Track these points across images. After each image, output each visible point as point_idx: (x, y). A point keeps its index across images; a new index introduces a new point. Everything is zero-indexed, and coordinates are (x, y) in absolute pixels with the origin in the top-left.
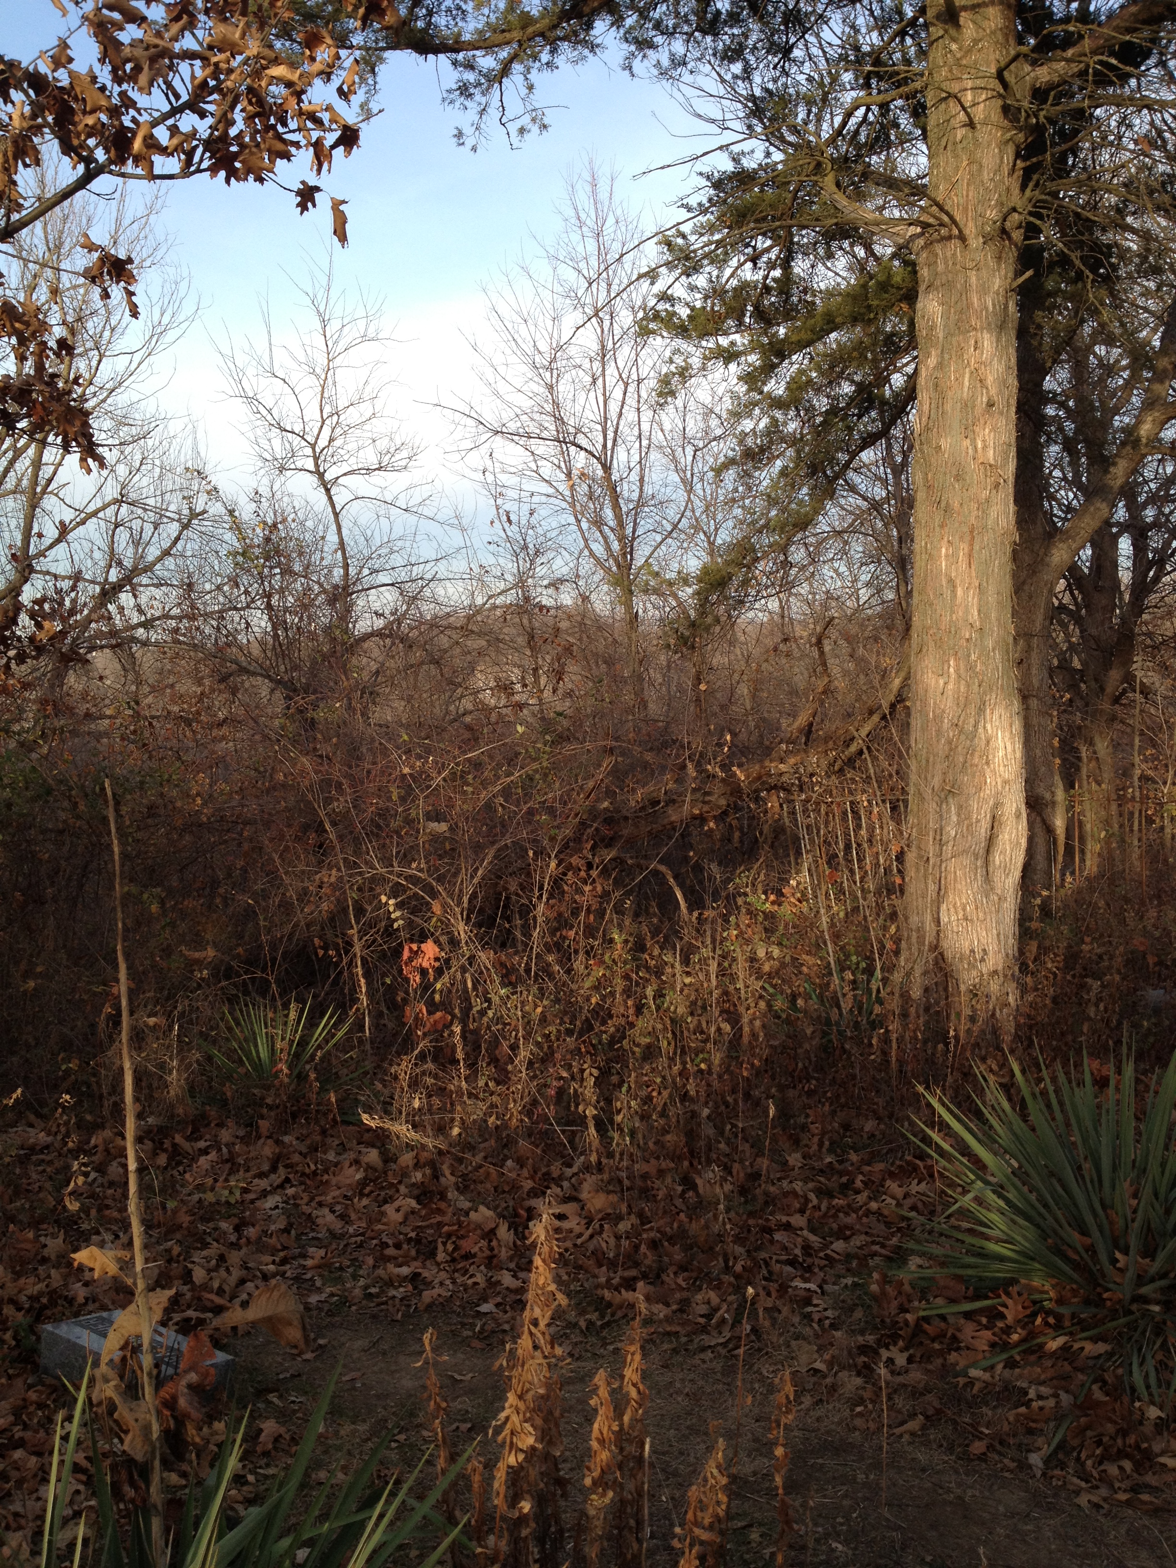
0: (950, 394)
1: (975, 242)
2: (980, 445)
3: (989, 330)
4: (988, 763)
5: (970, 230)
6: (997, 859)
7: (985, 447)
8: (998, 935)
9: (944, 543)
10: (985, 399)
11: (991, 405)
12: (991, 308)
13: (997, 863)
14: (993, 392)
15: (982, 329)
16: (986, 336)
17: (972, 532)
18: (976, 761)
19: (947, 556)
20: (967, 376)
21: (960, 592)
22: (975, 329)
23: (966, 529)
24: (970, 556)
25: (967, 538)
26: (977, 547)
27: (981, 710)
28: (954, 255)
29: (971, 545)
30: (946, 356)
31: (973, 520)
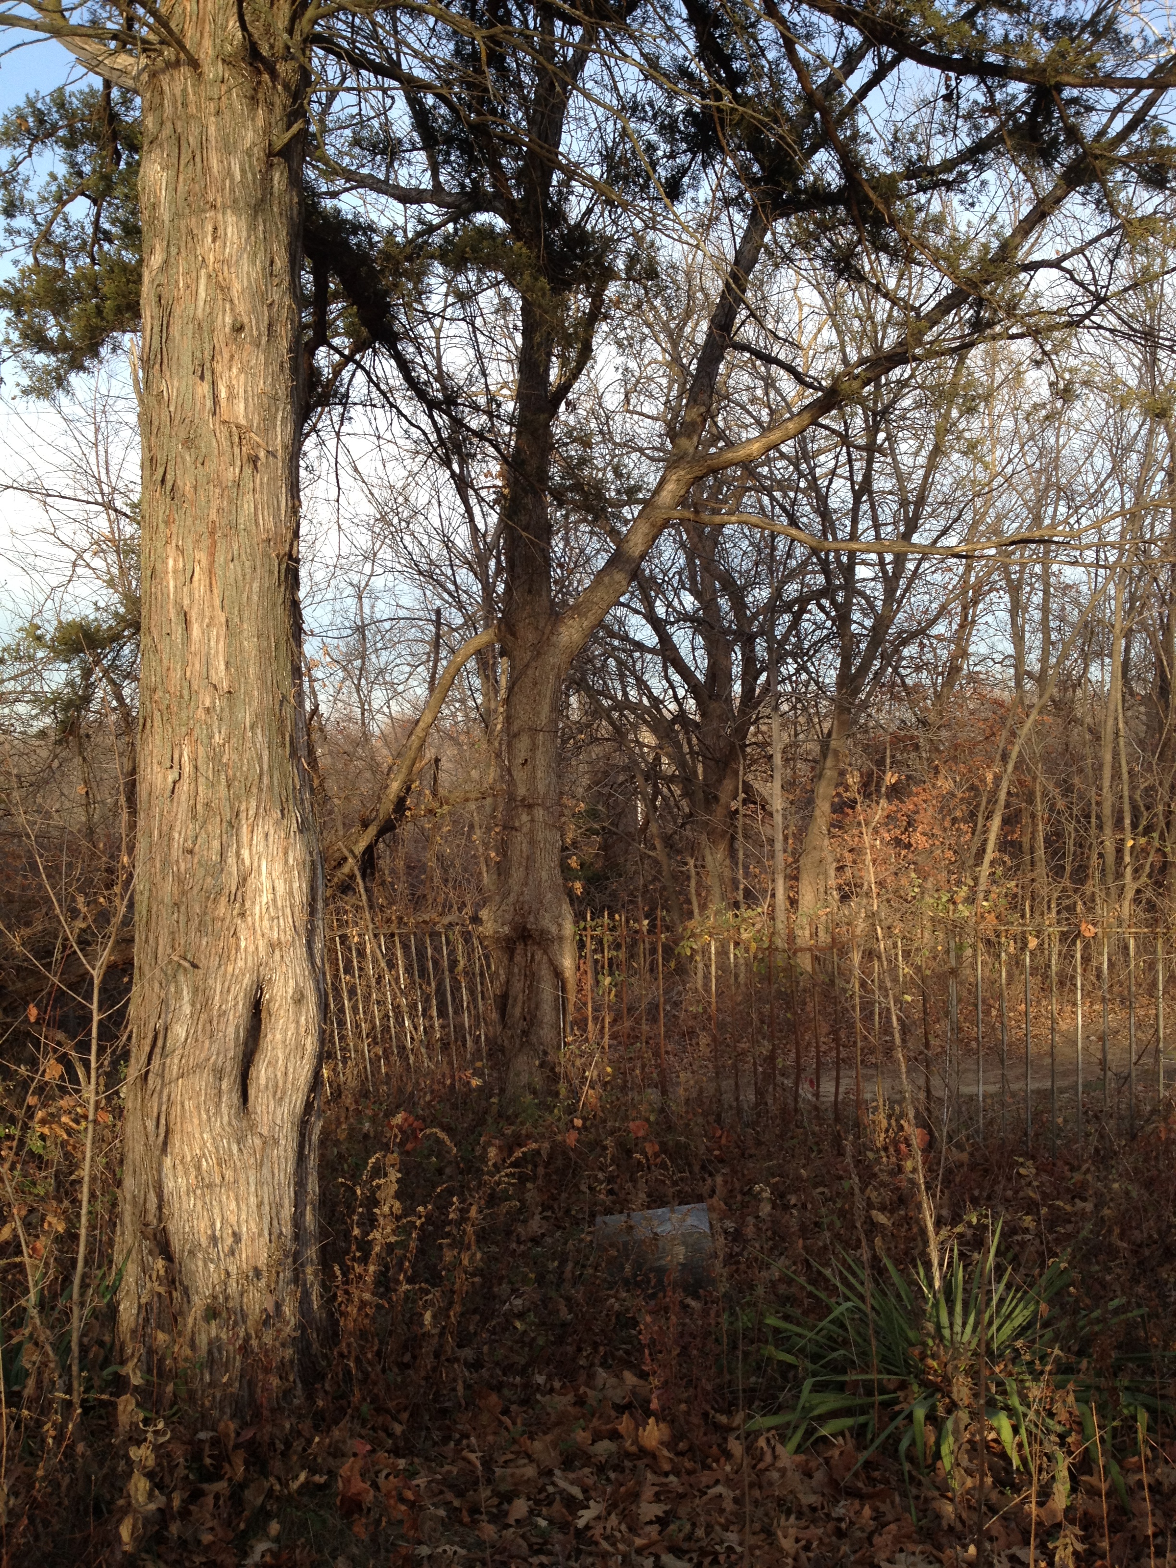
0: (177, 310)
1: (212, 71)
2: (223, 394)
3: (236, 210)
4: (242, 915)
5: (206, 51)
6: (261, 1074)
7: (231, 396)
8: (260, 1205)
9: (171, 550)
10: (228, 320)
11: (238, 329)
12: (238, 177)
13: (263, 1081)
14: (242, 307)
15: (224, 207)
16: (231, 218)
17: (212, 533)
18: (222, 910)
19: (175, 571)
20: (203, 281)
21: (196, 631)
22: (214, 207)
23: (202, 528)
24: (211, 572)
25: (206, 542)
26: (220, 559)
27: (233, 825)
28: (184, 91)
29: (212, 554)
30: (173, 250)
31: (213, 515)
